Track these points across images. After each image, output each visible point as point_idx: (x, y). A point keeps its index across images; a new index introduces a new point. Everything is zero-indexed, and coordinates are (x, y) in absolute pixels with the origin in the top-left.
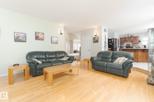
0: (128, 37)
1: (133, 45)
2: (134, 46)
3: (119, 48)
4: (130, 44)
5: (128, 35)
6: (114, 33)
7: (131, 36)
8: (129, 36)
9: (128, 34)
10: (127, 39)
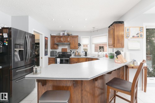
0: (64, 36)
1: (71, 51)
2: (73, 51)
3: (49, 55)
4: (66, 49)
5: (64, 31)
6: (28, 16)
7: (68, 35)
8: (66, 34)
9: (64, 29)
10: (62, 39)
